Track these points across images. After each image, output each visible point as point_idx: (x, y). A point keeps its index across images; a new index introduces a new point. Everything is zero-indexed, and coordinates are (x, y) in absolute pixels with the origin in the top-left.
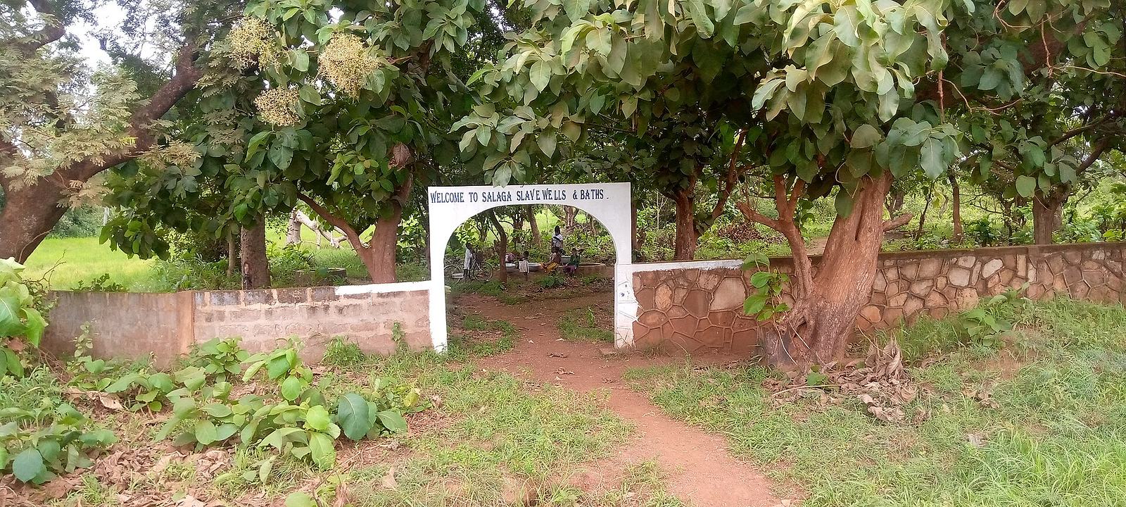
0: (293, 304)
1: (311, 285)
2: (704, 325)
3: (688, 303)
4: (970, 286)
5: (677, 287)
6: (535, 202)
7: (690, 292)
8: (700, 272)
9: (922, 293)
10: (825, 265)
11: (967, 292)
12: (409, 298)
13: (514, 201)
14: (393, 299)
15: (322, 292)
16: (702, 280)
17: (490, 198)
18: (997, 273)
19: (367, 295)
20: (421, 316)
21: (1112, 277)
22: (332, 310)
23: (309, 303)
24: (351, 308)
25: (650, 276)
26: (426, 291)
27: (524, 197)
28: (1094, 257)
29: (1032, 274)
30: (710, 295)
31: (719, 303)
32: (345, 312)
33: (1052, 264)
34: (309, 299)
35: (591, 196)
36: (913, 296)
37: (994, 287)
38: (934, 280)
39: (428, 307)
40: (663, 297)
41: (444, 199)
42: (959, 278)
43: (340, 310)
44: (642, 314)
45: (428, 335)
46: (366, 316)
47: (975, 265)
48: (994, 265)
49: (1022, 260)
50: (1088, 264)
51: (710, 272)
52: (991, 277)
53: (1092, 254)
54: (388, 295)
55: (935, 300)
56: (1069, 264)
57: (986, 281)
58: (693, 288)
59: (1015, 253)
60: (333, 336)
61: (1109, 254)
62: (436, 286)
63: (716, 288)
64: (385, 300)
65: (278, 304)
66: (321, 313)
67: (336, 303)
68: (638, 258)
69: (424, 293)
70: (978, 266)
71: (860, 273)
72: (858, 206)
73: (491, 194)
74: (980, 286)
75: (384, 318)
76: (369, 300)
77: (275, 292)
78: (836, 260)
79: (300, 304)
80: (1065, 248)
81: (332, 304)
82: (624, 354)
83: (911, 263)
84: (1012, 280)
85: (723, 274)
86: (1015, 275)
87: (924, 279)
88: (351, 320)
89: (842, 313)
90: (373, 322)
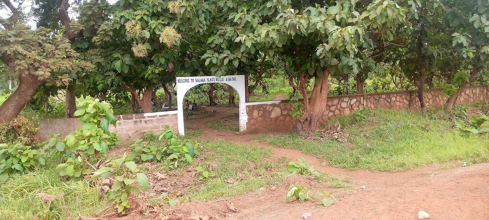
0: (128, 120)
1: (135, 113)
2: (268, 123)
3: (263, 116)
4: (347, 107)
5: (260, 110)
6: (213, 82)
7: (264, 112)
8: (267, 105)
9: (333, 110)
10: (312, 101)
11: (346, 109)
12: (170, 116)
13: (206, 82)
14: (165, 117)
15: (139, 115)
16: (268, 108)
17: (198, 81)
18: (355, 103)
19: (156, 116)
20: (175, 123)
21: (388, 103)
22: (143, 122)
23: (134, 119)
24: (150, 121)
25: (251, 107)
26: (177, 114)
27: (210, 80)
28: (382, 97)
29: (365, 103)
30: (270, 113)
31: (273, 115)
32: (147, 122)
33: (371, 100)
34: (134, 118)
35: (232, 80)
36: (331, 111)
37: (354, 107)
38: (337, 106)
39: (177, 120)
40: (255, 114)
41: (182, 81)
42: (344, 105)
43: (146, 122)
44: (249, 120)
45: (177, 130)
46: (155, 124)
47: (348, 101)
48: (354, 100)
49: (362, 98)
50: (381, 99)
51: (270, 105)
52: (353, 104)
53: (382, 96)
54: (163, 116)
55: (337, 112)
56: (375, 99)
57: (352, 106)
58: (265, 110)
59: (360, 96)
60: (143, 131)
61: (386, 96)
62: (180, 112)
63: (272, 110)
64: (162, 118)
65: (123, 120)
66: (138, 123)
67: (144, 119)
68: (247, 101)
69: (176, 115)
70: (350, 101)
71: (323, 103)
72: (321, 82)
73: (199, 80)
74: (350, 107)
75: (161, 124)
76: (156, 118)
77: (121, 116)
78: (315, 99)
79: (131, 120)
80: (374, 94)
81: (143, 120)
82: (244, 133)
83: (330, 100)
84: (359, 105)
85: (274, 105)
86: (360, 103)
87: (334, 105)
88: (150, 125)
89: (318, 115)
90: (158, 126)
